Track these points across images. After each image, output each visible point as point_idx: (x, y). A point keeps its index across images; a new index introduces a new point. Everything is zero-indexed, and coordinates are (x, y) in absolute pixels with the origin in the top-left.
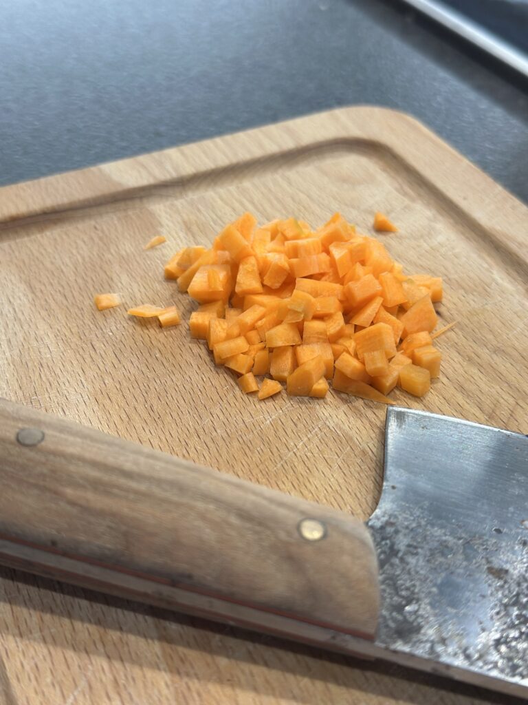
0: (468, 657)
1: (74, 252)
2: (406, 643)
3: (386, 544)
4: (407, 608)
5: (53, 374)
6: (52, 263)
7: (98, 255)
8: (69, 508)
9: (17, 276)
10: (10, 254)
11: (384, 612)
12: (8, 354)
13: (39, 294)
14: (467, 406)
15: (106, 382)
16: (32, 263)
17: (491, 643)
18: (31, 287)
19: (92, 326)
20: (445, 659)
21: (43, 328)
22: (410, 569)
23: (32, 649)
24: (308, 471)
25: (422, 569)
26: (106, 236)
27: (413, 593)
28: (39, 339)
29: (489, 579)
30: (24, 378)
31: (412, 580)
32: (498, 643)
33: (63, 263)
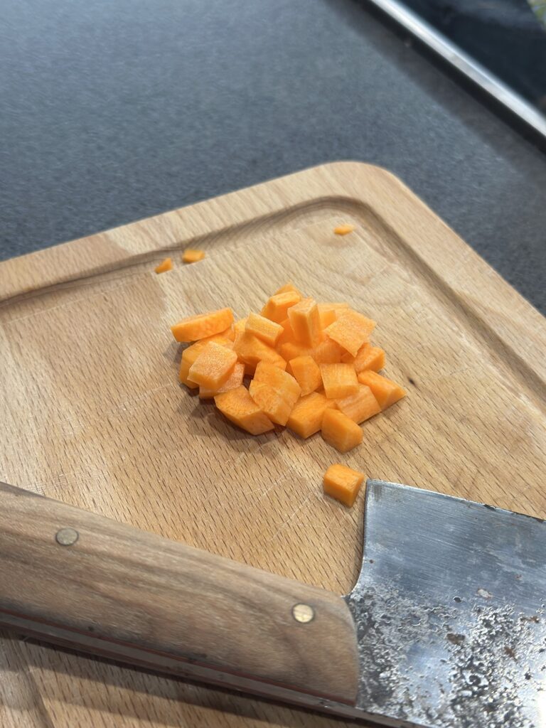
0: (429, 716)
1: (88, 324)
2: (380, 706)
3: (365, 616)
4: (382, 675)
5: (76, 451)
6: (68, 337)
7: (109, 327)
8: (102, 600)
9: (38, 352)
10: (30, 329)
11: (363, 679)
12: (35, 432)
13: (59, 370)
14: (435, 475)
15: (123, 458)
16: (51, 338)
17: (449, 703)
18: (51, 363)
19: (107, 402)
20: (411, 719)
21: (64, 404)
22: (384, 639)
23: (75, 711)
24: (300, 541)
25: (394, 638)
26: (116, 307)
27: (387, 661)
28: (62, 416)
29: (449, 645)
30: (51, 456)
31: (385, 649)
32: (454, 702)
33: (78, 337)
